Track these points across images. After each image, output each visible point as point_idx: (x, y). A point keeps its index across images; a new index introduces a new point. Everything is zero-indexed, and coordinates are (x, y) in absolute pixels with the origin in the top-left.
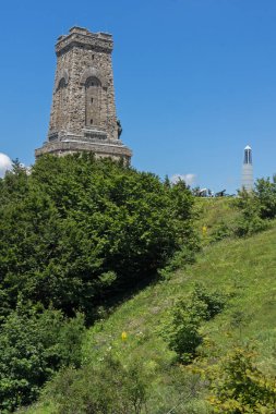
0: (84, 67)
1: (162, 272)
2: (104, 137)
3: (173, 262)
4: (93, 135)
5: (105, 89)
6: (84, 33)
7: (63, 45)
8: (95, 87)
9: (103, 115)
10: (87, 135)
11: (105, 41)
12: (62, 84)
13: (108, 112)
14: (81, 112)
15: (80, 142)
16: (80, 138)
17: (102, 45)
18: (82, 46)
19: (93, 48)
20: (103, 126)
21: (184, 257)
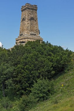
0: (30, 15)
1: (65, 71)
2: (35, 35)
3: (68, 69)
4: (33, 34)
5: (35, 21)
6: (30, 5)
7: (24, 8)
8: (33, 20)
9: (35, 28)
10: (31, 34)
11: (35, 7)
12: (24, 20)
13: (36, 28)
14: (29, 28)
15: (29, 36)
16: (29, 35)
17: (34, 8)
18: (29, 9)
19: (32, 9)
20: (35, 32)
21: (70, 67)
